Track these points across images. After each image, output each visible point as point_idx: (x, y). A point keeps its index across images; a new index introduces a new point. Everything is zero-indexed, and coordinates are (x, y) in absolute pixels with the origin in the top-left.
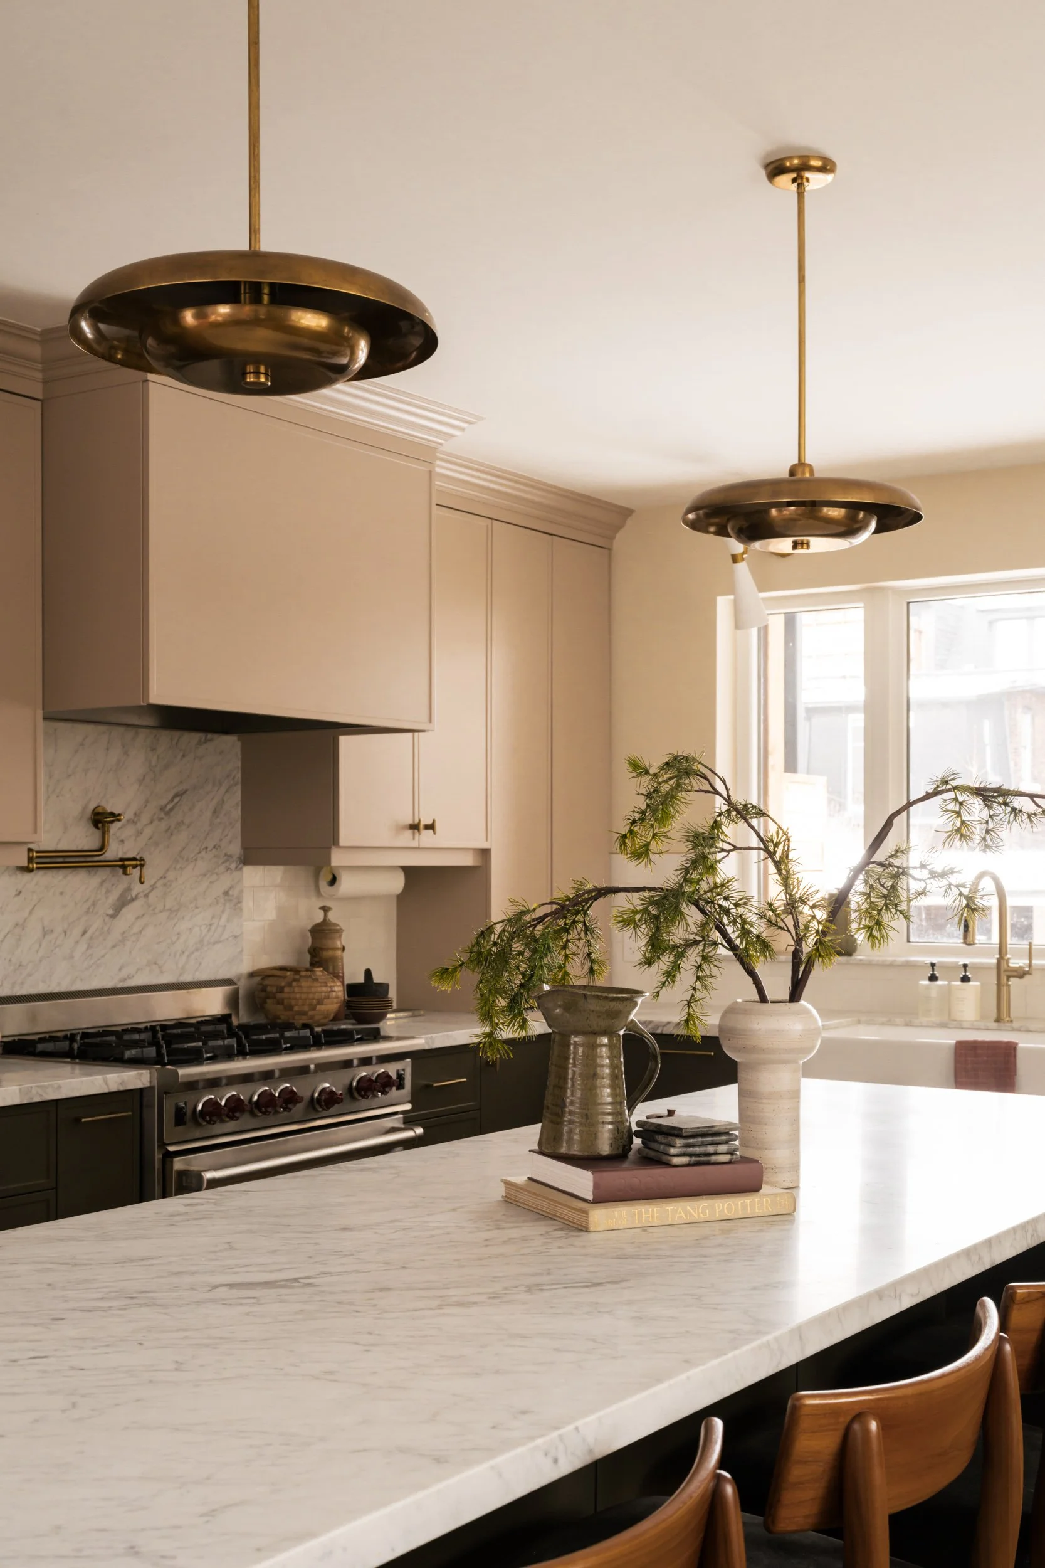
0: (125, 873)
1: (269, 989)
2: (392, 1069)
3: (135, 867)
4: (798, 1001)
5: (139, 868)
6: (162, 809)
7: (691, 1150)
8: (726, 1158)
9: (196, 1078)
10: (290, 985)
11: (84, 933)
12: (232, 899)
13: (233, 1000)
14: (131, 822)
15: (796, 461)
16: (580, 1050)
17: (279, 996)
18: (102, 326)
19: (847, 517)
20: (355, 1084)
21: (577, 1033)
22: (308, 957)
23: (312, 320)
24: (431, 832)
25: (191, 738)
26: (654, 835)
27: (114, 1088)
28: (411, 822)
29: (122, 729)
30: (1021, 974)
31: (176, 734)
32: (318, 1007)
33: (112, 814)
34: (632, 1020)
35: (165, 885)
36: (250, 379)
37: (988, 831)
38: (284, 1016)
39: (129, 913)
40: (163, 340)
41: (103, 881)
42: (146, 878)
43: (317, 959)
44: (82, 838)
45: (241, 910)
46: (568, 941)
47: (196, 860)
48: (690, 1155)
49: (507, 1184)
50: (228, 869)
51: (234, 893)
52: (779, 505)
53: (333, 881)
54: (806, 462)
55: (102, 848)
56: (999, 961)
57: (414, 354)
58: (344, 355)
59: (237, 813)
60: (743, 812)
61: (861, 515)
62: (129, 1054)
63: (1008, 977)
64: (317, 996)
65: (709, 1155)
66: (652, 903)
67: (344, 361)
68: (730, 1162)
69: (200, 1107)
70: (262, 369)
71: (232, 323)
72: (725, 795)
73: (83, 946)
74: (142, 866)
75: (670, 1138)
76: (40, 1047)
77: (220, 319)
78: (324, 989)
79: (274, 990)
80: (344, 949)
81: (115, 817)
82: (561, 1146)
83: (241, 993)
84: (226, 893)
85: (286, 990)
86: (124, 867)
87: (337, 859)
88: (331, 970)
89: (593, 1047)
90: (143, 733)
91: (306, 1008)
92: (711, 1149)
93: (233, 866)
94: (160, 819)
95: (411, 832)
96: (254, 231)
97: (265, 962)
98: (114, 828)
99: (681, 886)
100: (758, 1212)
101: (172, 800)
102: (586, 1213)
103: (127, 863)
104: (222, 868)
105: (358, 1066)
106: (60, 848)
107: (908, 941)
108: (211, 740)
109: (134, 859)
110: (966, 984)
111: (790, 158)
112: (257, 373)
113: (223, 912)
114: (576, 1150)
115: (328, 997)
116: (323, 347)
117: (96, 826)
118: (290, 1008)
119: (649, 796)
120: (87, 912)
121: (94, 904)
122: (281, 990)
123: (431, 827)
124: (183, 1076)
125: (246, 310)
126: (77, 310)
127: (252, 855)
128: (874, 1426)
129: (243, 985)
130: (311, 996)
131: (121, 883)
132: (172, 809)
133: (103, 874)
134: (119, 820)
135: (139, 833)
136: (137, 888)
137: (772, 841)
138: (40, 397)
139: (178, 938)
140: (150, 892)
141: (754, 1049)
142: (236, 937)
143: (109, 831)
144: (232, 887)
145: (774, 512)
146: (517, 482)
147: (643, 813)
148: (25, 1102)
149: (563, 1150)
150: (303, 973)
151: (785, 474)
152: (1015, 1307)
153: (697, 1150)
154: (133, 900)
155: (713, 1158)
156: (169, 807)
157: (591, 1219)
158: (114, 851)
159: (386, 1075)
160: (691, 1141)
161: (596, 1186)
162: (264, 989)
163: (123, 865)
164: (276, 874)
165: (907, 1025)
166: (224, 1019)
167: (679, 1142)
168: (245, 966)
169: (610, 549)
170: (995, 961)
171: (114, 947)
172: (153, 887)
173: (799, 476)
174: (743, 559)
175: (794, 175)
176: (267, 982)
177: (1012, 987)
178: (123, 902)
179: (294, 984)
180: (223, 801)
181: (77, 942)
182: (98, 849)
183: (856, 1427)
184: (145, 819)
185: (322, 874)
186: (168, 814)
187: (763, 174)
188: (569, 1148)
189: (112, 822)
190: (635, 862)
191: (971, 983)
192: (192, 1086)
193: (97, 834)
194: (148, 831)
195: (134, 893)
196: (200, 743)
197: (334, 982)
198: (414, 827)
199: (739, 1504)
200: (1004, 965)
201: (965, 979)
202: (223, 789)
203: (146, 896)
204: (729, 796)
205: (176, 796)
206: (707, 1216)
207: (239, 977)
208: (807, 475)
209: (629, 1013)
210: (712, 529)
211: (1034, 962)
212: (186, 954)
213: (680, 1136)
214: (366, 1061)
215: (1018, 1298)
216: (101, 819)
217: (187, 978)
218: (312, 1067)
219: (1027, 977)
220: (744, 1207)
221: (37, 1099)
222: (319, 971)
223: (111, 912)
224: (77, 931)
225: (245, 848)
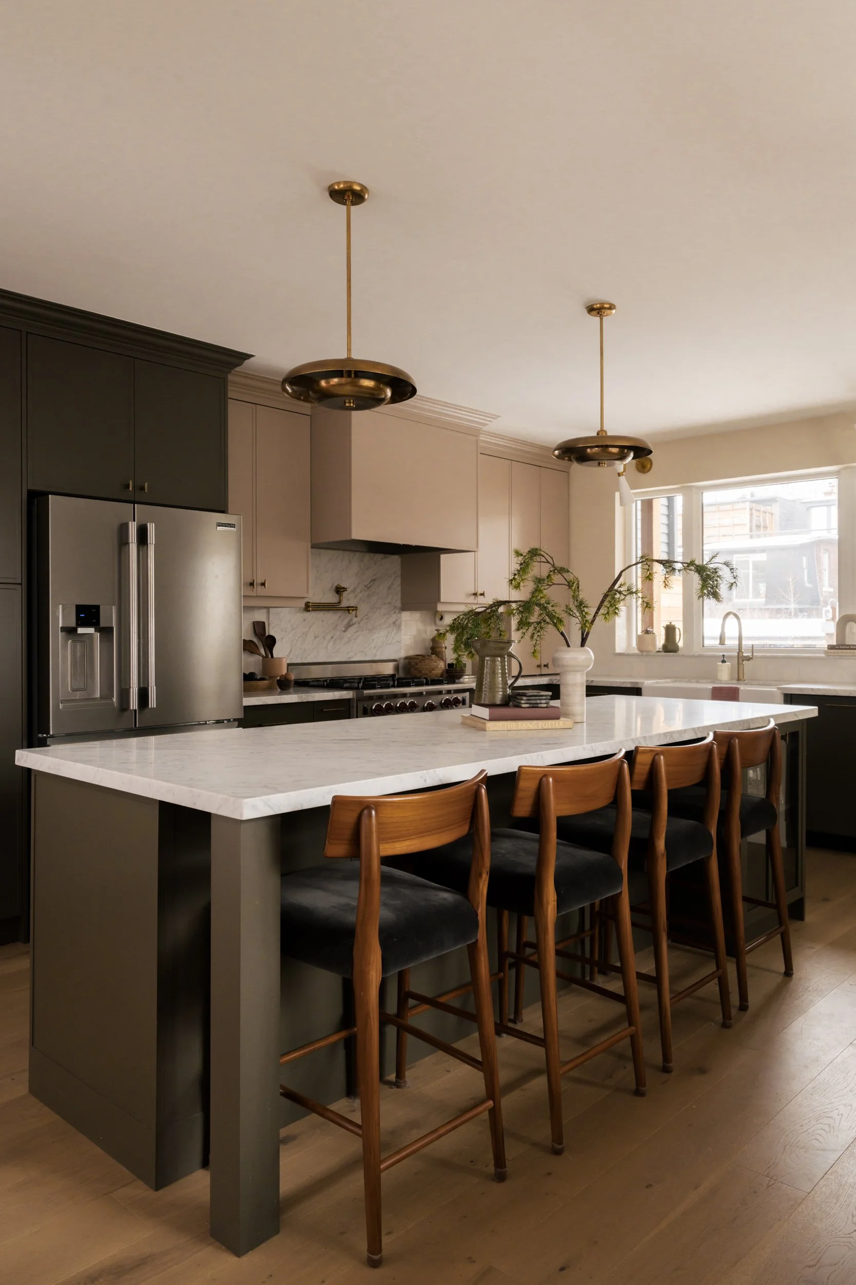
0: (349, 613)
1: (412, 664)
2: (460, 696)
3: (353, 610)
4: (584, 646)
5: (355, 611)
6: (366, 586)
7: (530, 702)
8: (545, 705)
9: (372, 695)
10: (420, 662)
11: (332, 638)
12: (397, 625)
13: (397, 668)
14: (353, 591)
15: (600, 429)
16: (489, 662)
17: (416, 666)
18: (294, 387)
19: (619, 451)
20: (443, 702)
21: (487, 656)
22: (430, 651)
23: (367, 383)
24: (483, 596)
25: (379, 556)
26: (522, 580)
27: (337, 698)
28: (474, 592)
29: (348, 553)
30: (748, 659)
31: (372, 555)
32: (433, 672)
33: (344, 588)
34: (510, 652)
35: (367, 619)
36: (347, 405)
37: (666, 578)
38: (418, 675)
39: (352, 630)
40: (315, 392)
41: (340, 617)
42: (358, 615)
43: (434, 652)
44: (331, 598)
45: (401, 630)
46: (491, 623)
47: (381, 608)
48: (530, 704)
49: (462, 716)
50: (395, 613)
51: (398, 623)
52: (591, 447)
53: (441, 618)
54: (604, 429)
55: (340, 602)
56: (738, 653)
57: (409, 394)
58: (382, 394)
59: (399, 588)
60: (562, 571)
61: (626, 451)
62: (346, 685)
63: (743, 660)
64: (432, 667)
65: (538, 704)
66: (520, 606)
67: (383, 396)
68: (546, 707)
69: (374, 707)
70: (352, 401)
71: (339, 385)
72: (552, 563)
73: (332, 643)
74: (356, 610)
75: (522, 697)
76: (311, 683)
77: (334, 383)
78: (435, 664)
79: (414, 664)
80: (446, 648)
81: (345, 589)
82: (481, 700)
83: (400, 666)
84: (394, 623)
85: (419, 664)
86: (349, 610)
87: (440, 608)
88: (440, 656)
89: (494, 662)
90: (357, 554)
91: (427, 672)
92: (538, 702)
93: (397, 611)
94: (365, 591)
95: (473, 597)
96: (349, 350)
97: (411, 653)
98: (345, 594)
99: (531, 599)
100: (557, 727)
101: (370, 583)
102: (485, 723)
103: (350, 608)
104: (392, 612)
105: (445, 694)
106: (321, 602)
107: (703, 646)
108: (388, 557)
109: (353, 607)
110: (724, 664)
111: (596, 304)
112: (350, 403)
113: (393, 631)
114: (487, 702)
115: (437, 667)
116: (376, 392)
117: (338, 594)
118: (420, 672)
119: (521, 564)
120: (334, 629)
121: (336, 626)
122: (417, 664)
123: (482, 594)
124: (366, 694)
125: (344, 380)
126: (285, 381)
127: (405, 607)
128: (551, 780)
129: (401, 663)
130: (429, 667)
131: (348, 617)
132: (370, 586)
133: (339, 613)
134: (346, 590)
135: (356, 596)
136: (355, 620)
137: (571, 581)
138: (310, 414)
139: (373, 641)
140: (361, 621)
141: (563, 666)
142: (398, 642)
143: (342, 595)
144: (396, 620)
145: (589, 450)
146: (511, 441)
147: (518, 571)
148: (300, 701)
149: (482, 702)
150: (426, 657)
151: (595, 434)
152: (639, 754)
153: (533, 702)
154: (353, 624)
155: (540, 705)
156: (369, 585)
157: (487, 726)
158: (345, 604)
159: (457, 698)
160: (530, 698)
161: (490, 714)
162: (410, 663)
163: (348, 609)
164: (417, 615)
165: (697, 682)
166: (393, 676)
167: (524, 698)
168: (402, 654)
169: (568, 473)
170: (737, 654)
171: (345, 644)
172: (362, 620)
173: (600, 435)
174: (623, 475)
175: (597, 311)
176: (410, 661)
177: (745, 665)
178: (349, 626)
179: (422, 661)
180: (393, 583)
181: (329, 642)
182: (337, 602)
183: (544, 779)
184: (358, 590)
185: (437, 616)
186: (368, 588)
187: (586, 311)
188: (484, 701)
189: (344, 591)
190: (515, 590)
191: (726, 663)
192: (371, 698)
193: (337, 596)
194: (360, 595)
195: (354, 621)
196: (382, 559)
197: (440, 661)
198: (475, 594)
199: (486, 795)
200: (741, 655)
201: (723, 661)
202: (392, 579)
203: (359, 623)
204: (554, 564)
205: (372, 581)
206: (536, 727)
207: (400, 659)
208: (604, 434)
209: (509, 648)
210: (567, 458)
211: (754, 654)
212: (376, 648)
213: (525, 696)
214: (449, 692)
215: (639, 751)
216: (339, 590)
217: (377, 658)
218: (424, 693)
219: (751, 660)
220: (552, 724)
221: (305, 701)
222: (433, 656)
223: (343, 629)
224: (329, 637)
225: (402, 604)
